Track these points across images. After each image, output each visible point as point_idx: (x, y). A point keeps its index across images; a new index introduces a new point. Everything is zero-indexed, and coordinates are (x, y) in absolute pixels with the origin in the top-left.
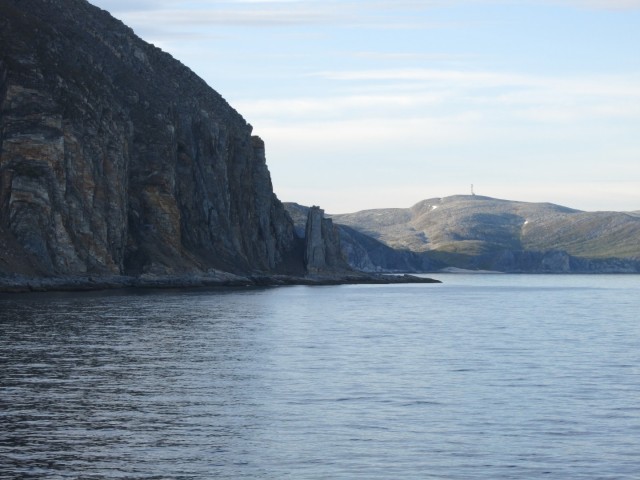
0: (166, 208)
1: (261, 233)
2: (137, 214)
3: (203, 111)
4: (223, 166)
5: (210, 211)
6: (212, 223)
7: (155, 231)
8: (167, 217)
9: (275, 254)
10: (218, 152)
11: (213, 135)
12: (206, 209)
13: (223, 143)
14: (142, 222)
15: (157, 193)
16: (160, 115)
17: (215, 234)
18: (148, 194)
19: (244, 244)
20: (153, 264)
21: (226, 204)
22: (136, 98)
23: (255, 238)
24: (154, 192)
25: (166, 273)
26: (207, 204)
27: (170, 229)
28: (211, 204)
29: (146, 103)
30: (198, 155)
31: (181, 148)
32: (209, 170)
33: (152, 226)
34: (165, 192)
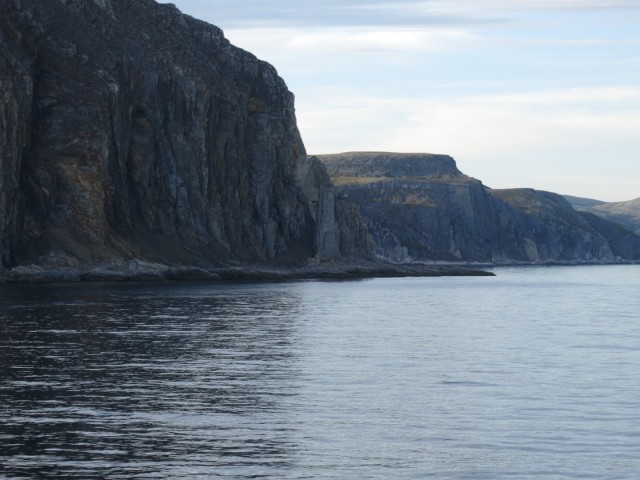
0: (86, 184)
1: (256, 216)
2: (47, 192)
3: (177, 68)
4: (200, 134)
5: (178, 188)
6: (180, 203)
7: (69, 212)
8: (87, 195)
9: (277, 241)
10: (194, 117)
11: (187, 96)
12: (173, 186)
13: (201, 106)
14: (53, 201)
15: (75, 166)
16: (101, 71)
17: (182, 217)
18: (64, 167)
19: (227, 229)
20: (52, 254)
21: (201, 180)
22: (72, 51)
23: (247, 221)
24: (71, 164)
25: (67, 265)
26: (175, 180)
27: (91, 211)
28: (180, 181)
29: (85, 56)
30: (166, 119)
31: (139, 112)
32: (181, 139)
33: (66, 207)
34: (85, 164)
